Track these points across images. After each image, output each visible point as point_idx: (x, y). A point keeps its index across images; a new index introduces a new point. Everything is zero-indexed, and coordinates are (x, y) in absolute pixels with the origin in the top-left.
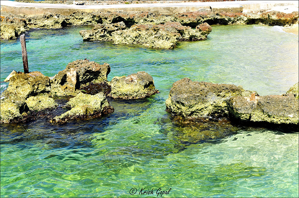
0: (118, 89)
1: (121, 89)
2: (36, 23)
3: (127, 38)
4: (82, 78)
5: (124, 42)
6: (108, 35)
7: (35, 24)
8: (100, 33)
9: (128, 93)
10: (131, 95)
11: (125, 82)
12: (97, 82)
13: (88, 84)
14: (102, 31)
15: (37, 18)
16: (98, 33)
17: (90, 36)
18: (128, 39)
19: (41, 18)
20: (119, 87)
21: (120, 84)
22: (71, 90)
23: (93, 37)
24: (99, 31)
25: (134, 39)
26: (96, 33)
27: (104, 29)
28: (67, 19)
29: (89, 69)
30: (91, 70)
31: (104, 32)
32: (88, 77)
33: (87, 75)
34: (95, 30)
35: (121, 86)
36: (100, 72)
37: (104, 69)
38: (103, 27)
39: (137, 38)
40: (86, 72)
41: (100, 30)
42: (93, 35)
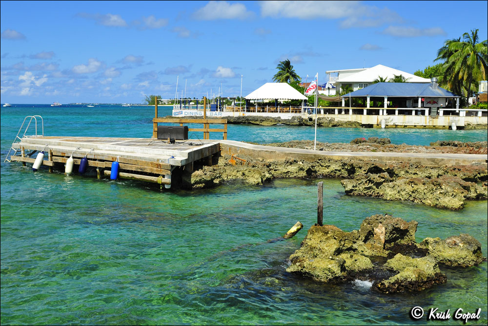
0: (439, 253)
1: (443, 254)
2: (277, 169)
3: (401, 192)
4: (389, 236)
5: (398, 197)
6: (374, 187)
7: (275, 170)
8: (364, 184)
9: (452, 258)
10: (456, 261)
11: (446, 245)
12: (403, 242)
13: (392, 244)
14: (366, 182)
15: (278, 163)
16: (361, 185)
17: (353, 187)
18: (403, 193)
19: (282, 164)
20: (440, 251)
21: (440, 248)
22: (379, 249)
23: (356, 189)
24: (362, 182)
25: (410, 193)
26: (359, 184)
27: (368, 180)
28: (312, 166)
29: (397, 226)
30: (399, 228)
31: (369, 183)
32: (394, 236)
33: (394, 234)
34: (358, 180)
35: (442, 250)
36: (408, 231)
37: (412, 227)
38: (367, 178)
39: (414, 193)
40: (393, 230)
41: (364, 181)
42: (356, 186)
